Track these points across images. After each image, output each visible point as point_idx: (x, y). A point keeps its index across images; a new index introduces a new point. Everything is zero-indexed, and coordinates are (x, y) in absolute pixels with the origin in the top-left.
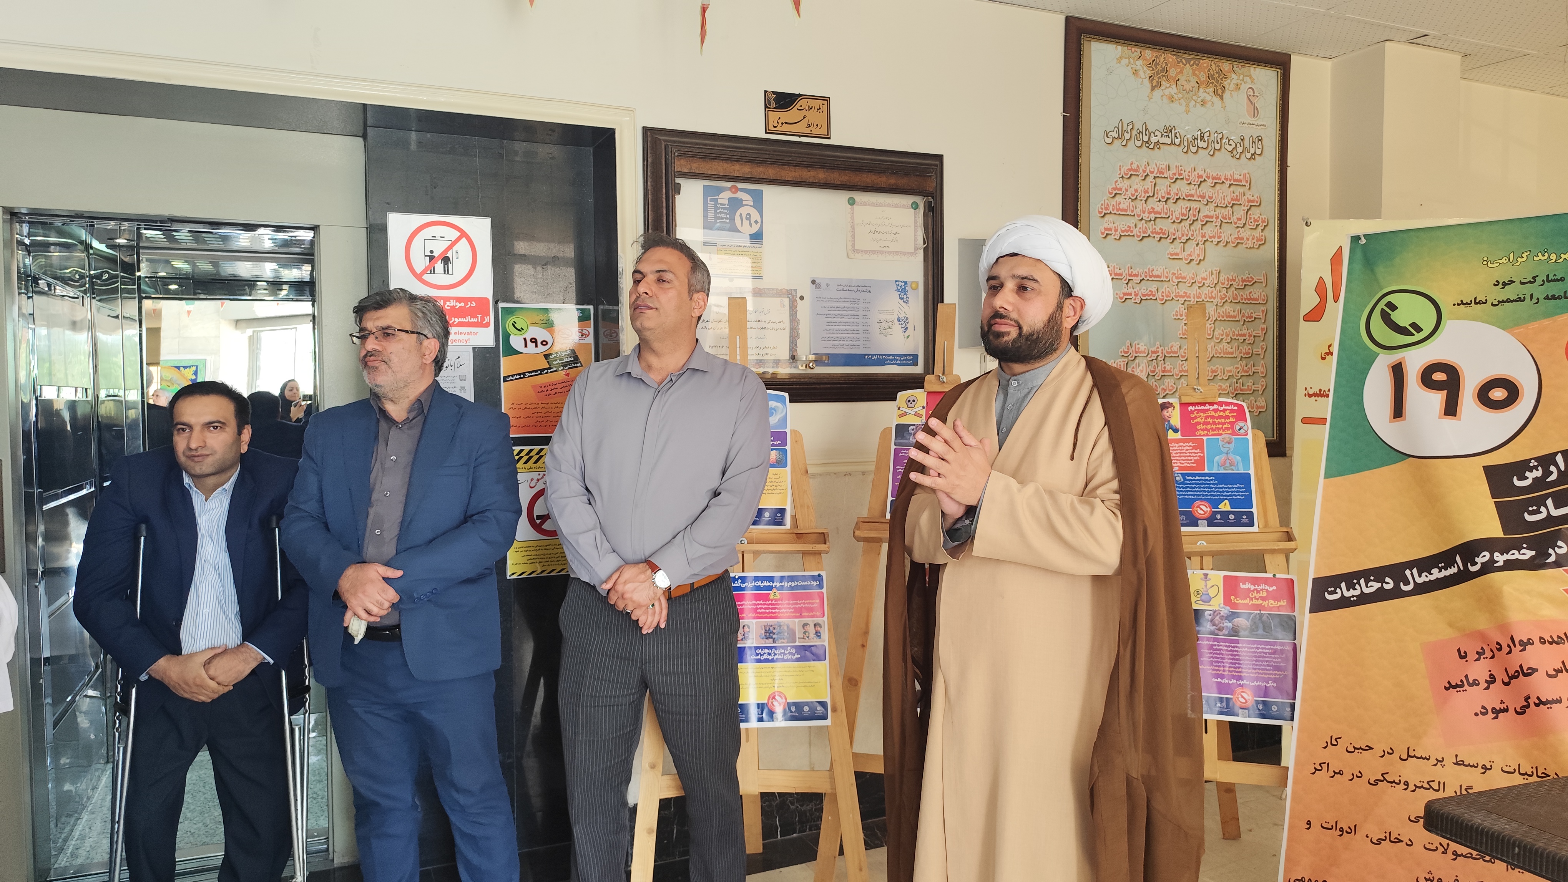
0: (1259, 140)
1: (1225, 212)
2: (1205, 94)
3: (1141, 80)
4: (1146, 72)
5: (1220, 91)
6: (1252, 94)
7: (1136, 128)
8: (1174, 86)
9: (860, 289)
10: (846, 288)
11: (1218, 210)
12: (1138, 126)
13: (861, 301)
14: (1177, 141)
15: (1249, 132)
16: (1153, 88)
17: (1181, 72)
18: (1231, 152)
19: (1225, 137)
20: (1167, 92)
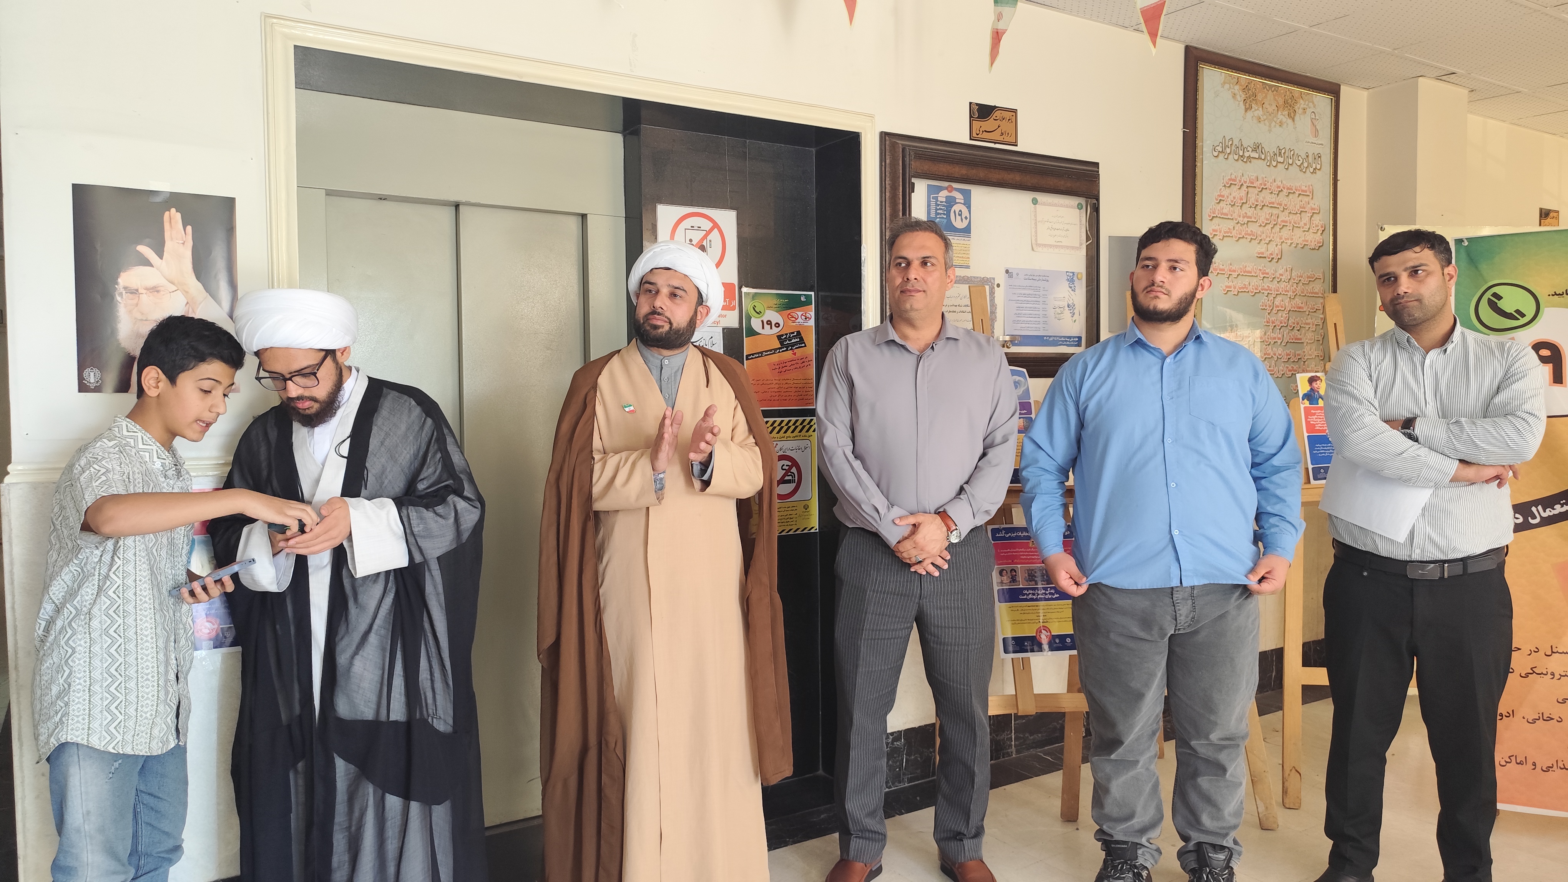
0: (1319, 157)
1: (1296, 218)
2: (1282, 116)
3: (1238, 102)
4: (1241, 96)
5: (1292, 116)
6: (1314, 117)
7: (1234, 144)
8: (1261, 109)
9: (1041, 278)
10: (1031, 278)
11: (1291, 215)
12: (1236, 142)
13: (1042, 289)
14: (1263, 157)
15: (1313, 150)
16: (1246, 110)
17: (1266, 97)
18: (1300, 166)
19: (1296, 154)
20: (1256, 113)
